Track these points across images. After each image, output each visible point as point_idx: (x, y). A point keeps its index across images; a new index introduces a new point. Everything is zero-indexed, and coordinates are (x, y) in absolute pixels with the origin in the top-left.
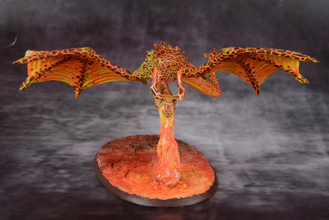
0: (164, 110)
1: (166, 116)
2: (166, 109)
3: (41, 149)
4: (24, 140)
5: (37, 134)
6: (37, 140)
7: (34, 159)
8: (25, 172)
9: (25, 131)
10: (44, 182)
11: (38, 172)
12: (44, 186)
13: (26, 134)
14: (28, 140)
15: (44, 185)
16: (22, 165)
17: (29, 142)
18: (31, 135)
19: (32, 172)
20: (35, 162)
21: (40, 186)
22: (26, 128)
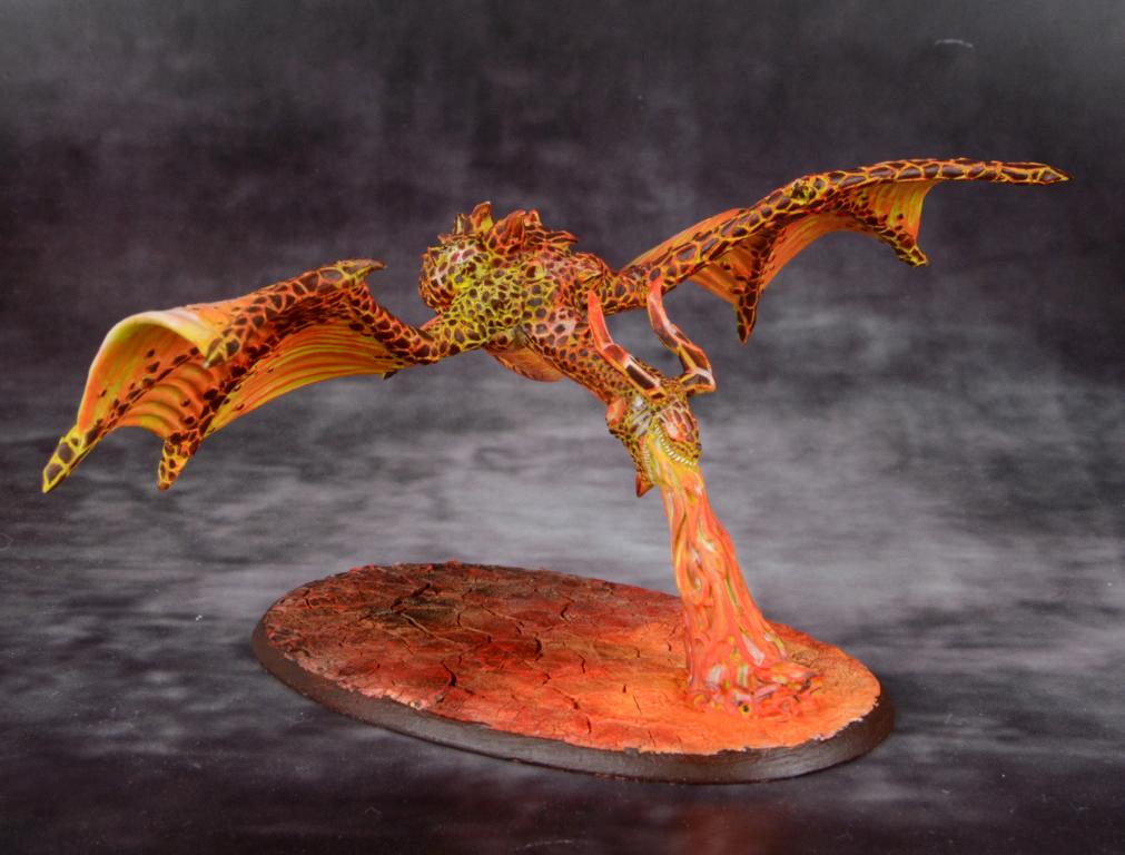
0: (681, 435)
1: (691, 454)
2: (686, 430)
3: (83, 593)
4: (20, 562)
5: (66, 540)
6: (67, 561)
7: (54, 630)
8: (22, 681)
9: (21, 527)
10: (92, 718)
11: (69, 680)
12: (90, 729)
13: (28, 537)
14: (33, 562)
15: (90, 726)
16: (12, 653)
17: (38, 567)
18: (47, 541)
19: (44, 681)
20: (58, 642)
21: (75, 730)
22: (24, 518)
